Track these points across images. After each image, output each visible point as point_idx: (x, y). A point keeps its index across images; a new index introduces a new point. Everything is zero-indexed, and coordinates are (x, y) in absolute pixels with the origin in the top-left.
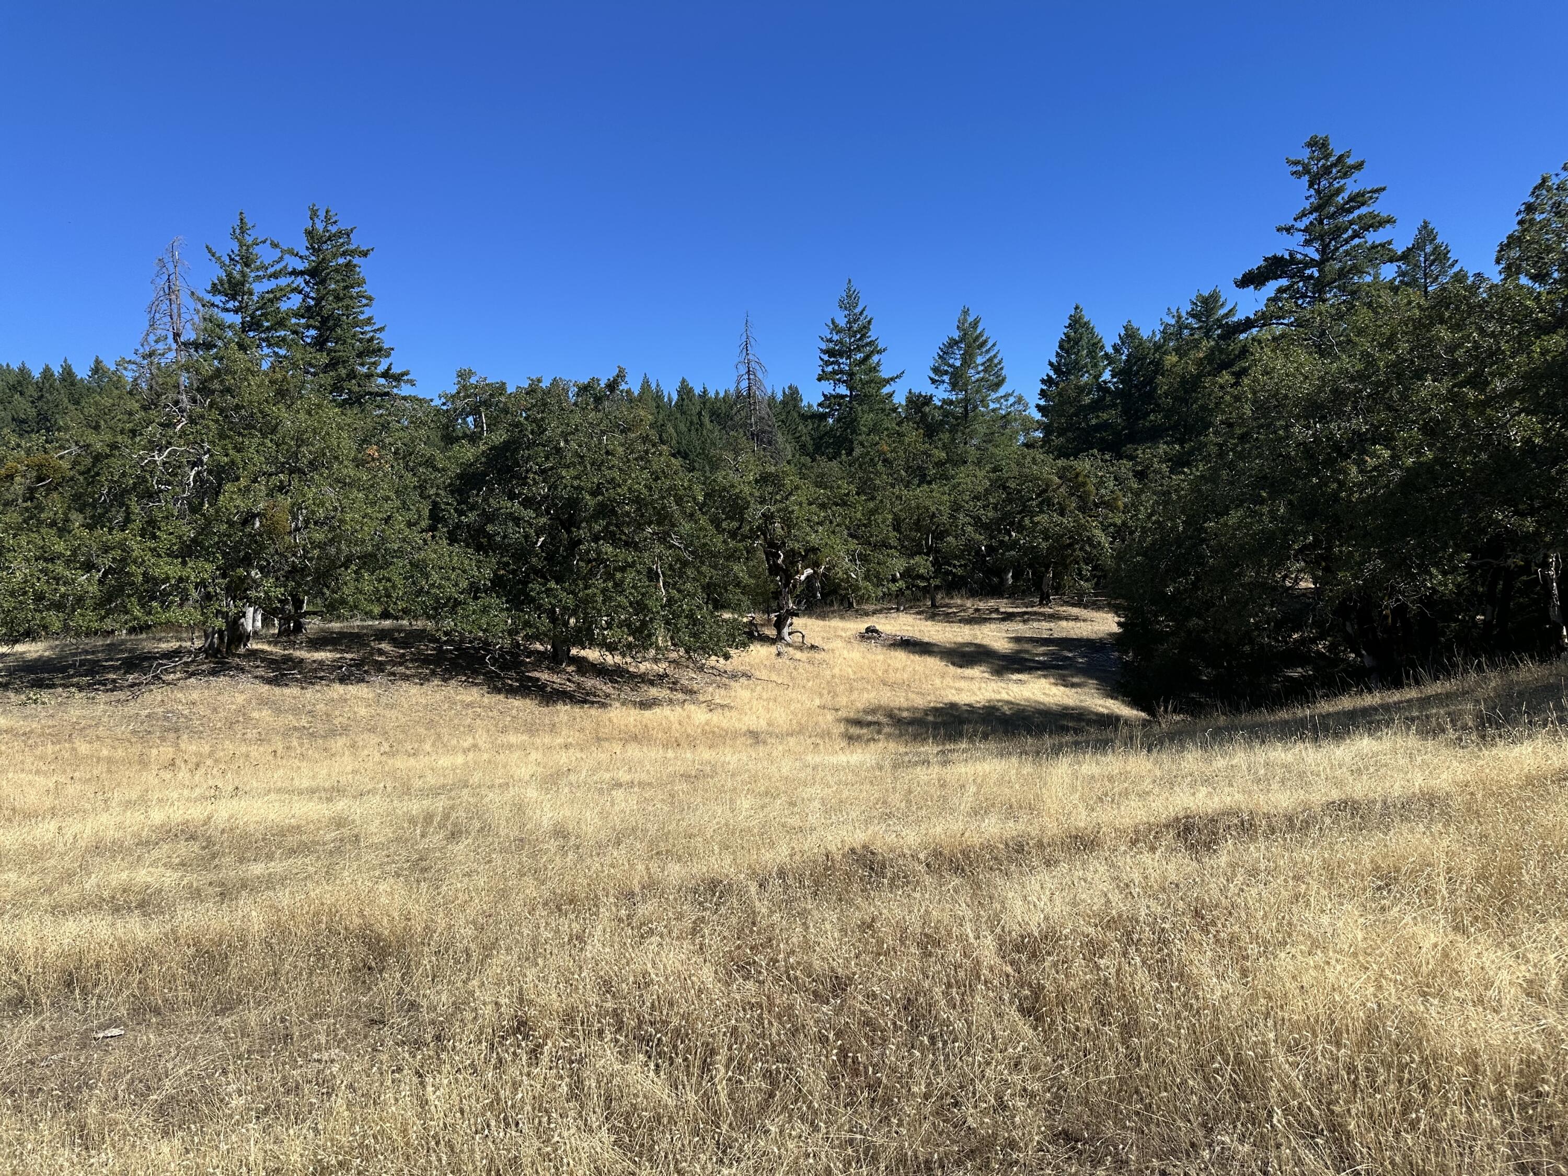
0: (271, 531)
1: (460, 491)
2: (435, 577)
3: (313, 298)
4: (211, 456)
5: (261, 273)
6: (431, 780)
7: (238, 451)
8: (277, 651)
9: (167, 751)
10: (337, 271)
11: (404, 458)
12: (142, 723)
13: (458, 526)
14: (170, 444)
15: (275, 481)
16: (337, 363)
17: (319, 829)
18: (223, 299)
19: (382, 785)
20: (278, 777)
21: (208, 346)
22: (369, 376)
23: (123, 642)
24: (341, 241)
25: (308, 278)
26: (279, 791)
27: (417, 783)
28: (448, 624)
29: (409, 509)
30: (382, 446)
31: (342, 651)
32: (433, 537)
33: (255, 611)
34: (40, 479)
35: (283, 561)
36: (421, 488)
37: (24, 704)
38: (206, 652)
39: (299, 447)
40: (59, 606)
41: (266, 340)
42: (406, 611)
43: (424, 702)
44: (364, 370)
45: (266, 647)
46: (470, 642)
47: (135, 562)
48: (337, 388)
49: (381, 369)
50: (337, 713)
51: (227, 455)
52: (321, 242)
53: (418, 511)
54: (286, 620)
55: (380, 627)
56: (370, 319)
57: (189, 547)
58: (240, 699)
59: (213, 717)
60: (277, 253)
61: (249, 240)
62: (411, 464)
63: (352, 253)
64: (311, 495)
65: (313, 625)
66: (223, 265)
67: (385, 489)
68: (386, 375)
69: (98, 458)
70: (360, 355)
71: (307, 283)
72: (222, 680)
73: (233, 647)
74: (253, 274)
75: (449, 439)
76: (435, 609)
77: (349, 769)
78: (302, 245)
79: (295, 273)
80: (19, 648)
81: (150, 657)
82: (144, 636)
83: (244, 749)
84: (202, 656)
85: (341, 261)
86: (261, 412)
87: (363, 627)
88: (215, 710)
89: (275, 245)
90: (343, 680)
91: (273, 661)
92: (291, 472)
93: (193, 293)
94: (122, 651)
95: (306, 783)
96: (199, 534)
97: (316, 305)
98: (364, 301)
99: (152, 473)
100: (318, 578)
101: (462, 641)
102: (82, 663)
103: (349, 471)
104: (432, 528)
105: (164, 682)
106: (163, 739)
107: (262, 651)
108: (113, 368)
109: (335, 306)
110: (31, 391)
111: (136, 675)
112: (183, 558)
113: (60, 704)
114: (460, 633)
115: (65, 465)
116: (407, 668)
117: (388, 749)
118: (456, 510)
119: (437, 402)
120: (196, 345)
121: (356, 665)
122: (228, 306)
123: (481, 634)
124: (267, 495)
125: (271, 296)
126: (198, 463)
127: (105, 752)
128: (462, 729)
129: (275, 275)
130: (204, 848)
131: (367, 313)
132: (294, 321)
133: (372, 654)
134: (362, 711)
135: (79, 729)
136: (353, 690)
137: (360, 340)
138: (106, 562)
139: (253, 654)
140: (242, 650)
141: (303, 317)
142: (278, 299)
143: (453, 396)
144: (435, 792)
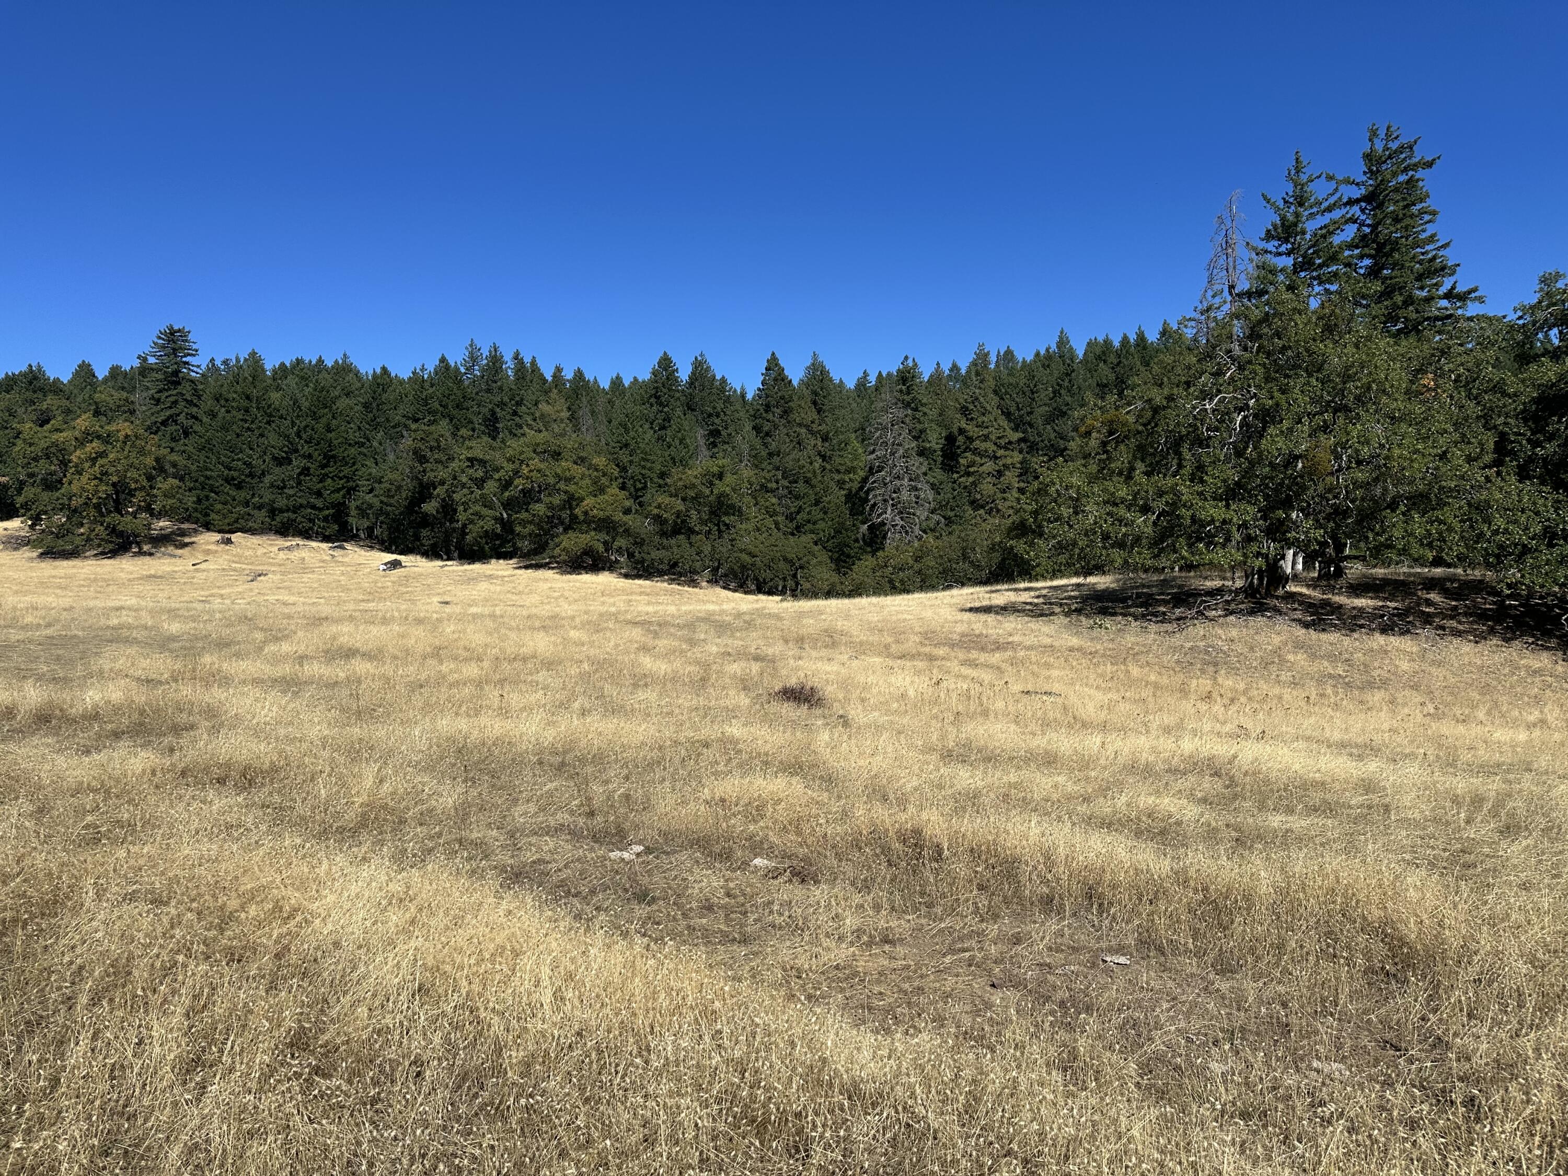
0: (1311, 472)
1: (1536, 418)
2: (1500, 522)
3: (1368, 226)
4: (1257, 401)
5: (1315, 210)
6: (1483, 754)
7: (1283, 393)
8: (1316, 594)
9: (1205, 684)
10: (1396, 190)
11: (1467, 383)
12: (1186, 654)
13: (1531, 460)
14: (1219, 392)
15: (1318, 420)
16: (1393, 291)
17: (1345, 790)
18: (1276, 243)
19: (1422, 751)
20: (1308, 724)
21: (1261, 293)
22: (1429, 300)
23: (1174, 579)
24: (1403, 156)
25: (1363, 204)
26: (1308, 739)
27: (1466, 756)
28: (1513, 574)
29: (1469, 443)
30: (1439, 374)
31: (1385, 599)
32: (1499, 474)
33: (1295, 555)
34: (1111, 433)
35: (1324, 503)
36: (1486, 419)
37: (1092, 628)
38: (1245, 591)
39: (1344, 383)
40: (1121, 545)
41: (1318, 278)
42: (1461, 558)
43: (1479, 663)
44: (1424, 294)
45: (1304, 590)
46: (1541, 598)
47: (1184, 506)
48: (1392, 318)
49: (1443, 290)
50: (1376, 664)
51: (1272, 398)
52: (1380, 162)
53: (1481, 444)
54: (1326, 563)
55: (1430, 575)
56: (1433, 236)
57: (1233, 490)
58: (1277, 640)
59: (1249, 655)
60: (1333, 185)
61: (1304, 178)
62: (1475, 392)
63: (1414, 168)
64: (1355, 434)
65: (1355, 570)
66: (1278, 209)
67: (1440, 421)
68: (1449, 296)
69: (1156, 410)
70: (1420, 278)
71: (1363, 210)
72: (1260, 621)
73: (1272, 588)
74: (1306, 213)
75: (1525, 357)
76: (1498, 556)
77: (1386, 726)
78: (1358, 171)
79: (1351, 202)
80: (1091, 580)
81: (1196, 594)
82: (1192, 574)
83: (1277, 690)
84: (1241, 596)
85: (1402, 178)
86: (1307, 350)
87: (1410, 574)
88: (1252, 649)
89: (1330, 178)
90: (1384, 630)
91: (1311, 605)
92: (1335, 411)
93: (1248, 244)
94: (1172, 587)
95: (1337, 736)
96: (1243, 477)
97: (1372, 232)
98: (1427, 217)
99: (1202, 422)
100: (1362, 521)
101: (1531, 595)
102: (1139, 595)
103: (1399, 405)
104: (1498, 463)
105: (1207, 618)
106: (1203, 671)
107: (1301, 594)
108: (1175, 328)
109: (1393, 229)
110: (1113, 359)
111: (1182, 609)
112: (1227, 500)
113: (1119, 631)
114: (1528, 586)
115: (1131, 419)
116: (1460, 622)
117: (1432, 711)
118: (1529, 440)
119: (1512, 317)
120: (1249, 294)
121: (1398, 615)
122: (1280, 250)
123: (1556, 589)
124: (1310, 436)
125: (1324, 231)
126: (1246, 407)
127: (1153, 678)
128: (1526, 699)
129: (1329, 209)
130: (1227, 787)
131: (1430, 229)
132: (1347, 253)
133: (1419, 605)
134: (1405, 666)
135: (1133, 655)
136: (1395, 641)
137: (1420, 262)
138: (1159, 505)
139: (1291, 596)
140: (1280, 592)
141: (1357, 247)
142: (1331, 233)
143: (1532, 307)
144: (1488, 770)
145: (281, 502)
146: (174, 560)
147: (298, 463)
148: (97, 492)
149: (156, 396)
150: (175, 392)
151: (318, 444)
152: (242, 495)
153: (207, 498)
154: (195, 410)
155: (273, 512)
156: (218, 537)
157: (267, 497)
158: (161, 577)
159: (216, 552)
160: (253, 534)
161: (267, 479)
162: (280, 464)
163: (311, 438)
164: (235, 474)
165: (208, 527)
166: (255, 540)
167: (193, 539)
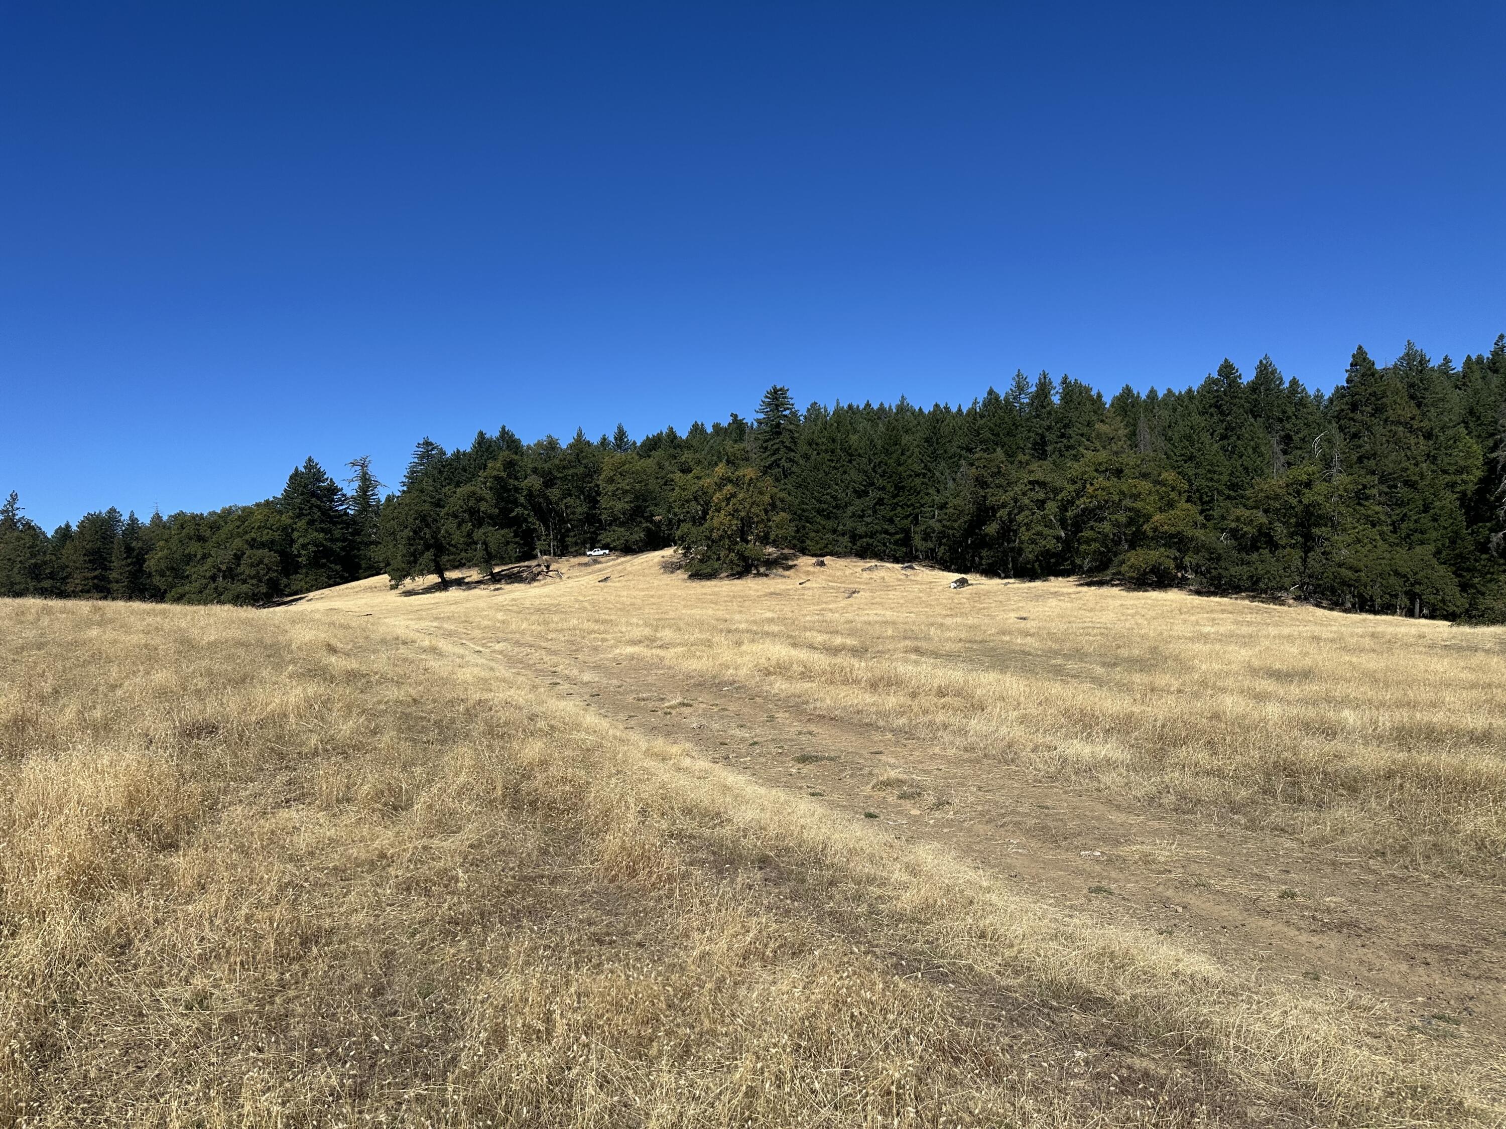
145: (861, 530)
146: (784, 580)
147: (874, 494)
148: (731, 525)
149: (764, 445)
150: (778, 441)
151: (891, 476)
152: (830, 524)
153: (804, 527)
154: (793, 454)
155: (854, 538)
156: (814, 560)
157: (850, 524)
158: (777, 594)
159: (814, 573)
160: (838, 557)
161: (850, 509)
162: (859, 497)
163: (884, 472)
164: (825, 506)
165: (804, 552)
166: (841, 562)
167: (795, 562)
